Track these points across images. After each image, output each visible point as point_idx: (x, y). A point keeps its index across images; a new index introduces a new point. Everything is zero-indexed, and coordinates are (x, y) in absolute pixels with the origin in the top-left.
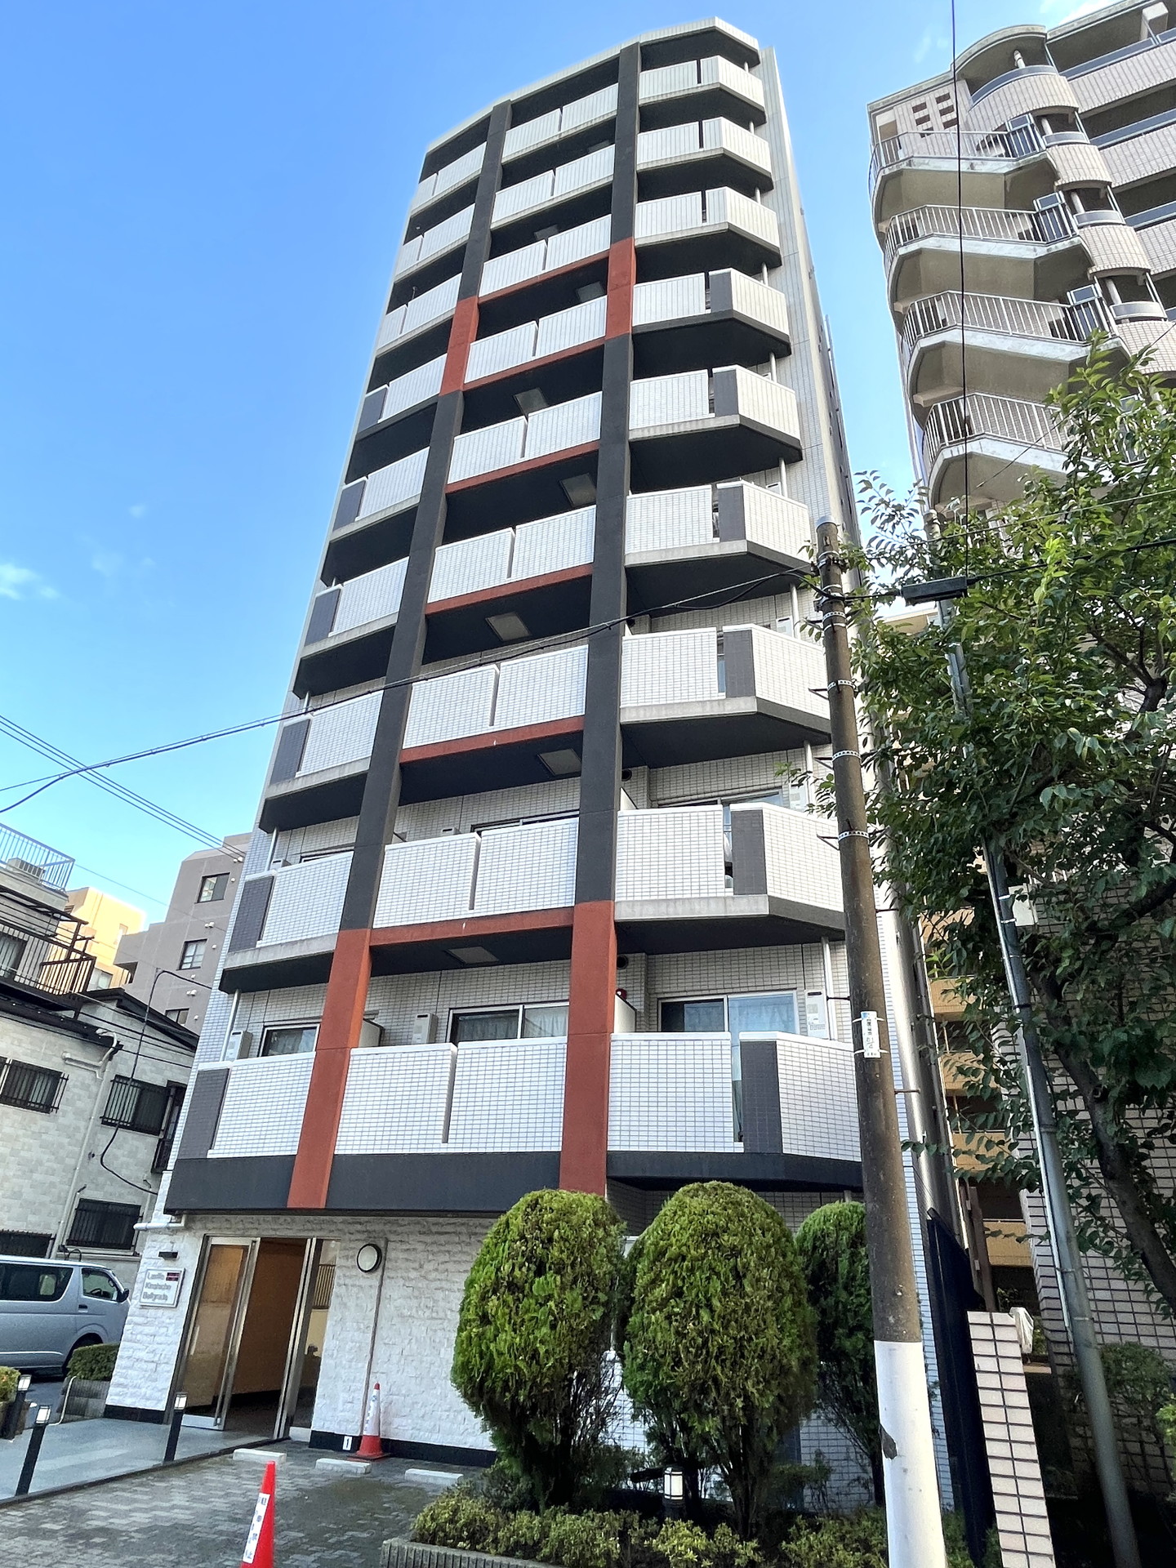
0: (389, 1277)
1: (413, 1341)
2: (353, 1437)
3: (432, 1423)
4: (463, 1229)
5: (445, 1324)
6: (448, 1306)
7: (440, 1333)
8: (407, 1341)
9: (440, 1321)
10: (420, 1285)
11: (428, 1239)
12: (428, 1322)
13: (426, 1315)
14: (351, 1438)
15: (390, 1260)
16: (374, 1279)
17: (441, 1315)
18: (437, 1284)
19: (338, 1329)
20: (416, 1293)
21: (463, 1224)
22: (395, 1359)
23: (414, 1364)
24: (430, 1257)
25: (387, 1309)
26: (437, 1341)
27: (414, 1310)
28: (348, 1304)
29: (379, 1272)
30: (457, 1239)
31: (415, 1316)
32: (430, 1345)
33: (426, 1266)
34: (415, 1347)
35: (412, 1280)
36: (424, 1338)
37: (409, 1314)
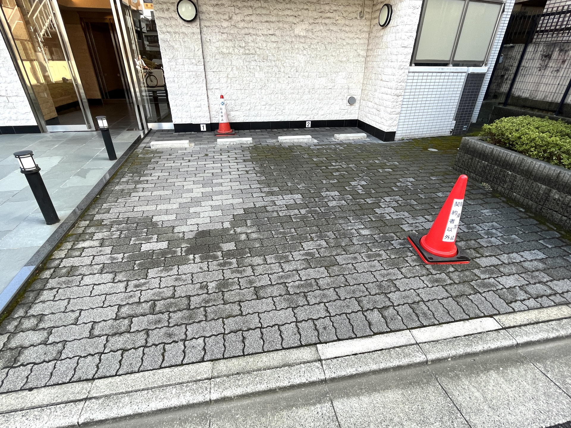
0: (205, 26)
1: (235, 68)
2: (207, 124)
3: (256, 113)
5: (256, 57)
6: (256, 45)
7: (253, 63)
8: (230, 69)
9: (252, 56)
10: (232, 32)
12: (244, 57)
13: (241, 52)
14: (205, 125)
15: (203, 13)
16: (194, 28)
17: (253, 51)
18: (246, 31)
19: (173, 63)
20: (230, 37)
22: (223, 80)
23: (237, 82)
24: (237, 11)
25: (211, 49)
26: (252, 67)
27: (231, 49)
28: (176, 47)
29: (198, 22)
31: (233, 53)
32: (247, 71)
33: (235, 18)
34: (237, 73)
35: (225, 28)
36: (242, 67)
37: (228, 52)
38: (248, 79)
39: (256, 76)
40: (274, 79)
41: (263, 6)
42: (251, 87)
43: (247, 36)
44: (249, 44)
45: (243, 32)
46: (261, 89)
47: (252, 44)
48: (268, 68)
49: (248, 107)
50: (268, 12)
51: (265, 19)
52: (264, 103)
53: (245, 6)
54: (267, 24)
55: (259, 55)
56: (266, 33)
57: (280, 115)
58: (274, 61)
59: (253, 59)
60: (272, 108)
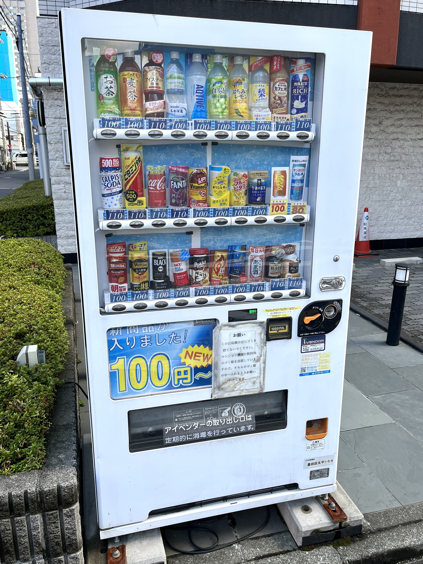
1: (376, 177)
3: (392, 228)
4: (415, 93)
5: (401, 164)
6: (403, 151)
7: (397, 171)
8: (371, 178)
9: (396, 163)
10: (380, 137)
11: (386, 101)
12: (388, 164)
13: (386, 158)
17: (398, 158)
18: (395, 136)
21: (415, 89)
23: (377, 192)
24: (389, 115)
26: (395, 175)
27: (376, 156)
30: (410, 101)
31: (377, 160)
32: (389, 179)
33: (385, 123)
34: (378, 182)
35: (373, 134)
36: (384, 174)
37: (372, 158)
38: (389, 188)
39: (398, 185)
40: (417, 188)
41: (415, 110)
42: (390, 198)
43: (394, 142)
44: (396, 150)
45: (392, 137)
46: (401, 200)
47: (399, 150)
48: (411, 176)
49: (385, 222)
50: (419, 116)
51: (416, 122)
52: (403, 217)
53: (397, 110)
54: (418, 128)
55: (404, 162)
56: (414, 138)
57: (418, 230)
58: (420, 168)
59: (398, 166)
60: (411, 222)
